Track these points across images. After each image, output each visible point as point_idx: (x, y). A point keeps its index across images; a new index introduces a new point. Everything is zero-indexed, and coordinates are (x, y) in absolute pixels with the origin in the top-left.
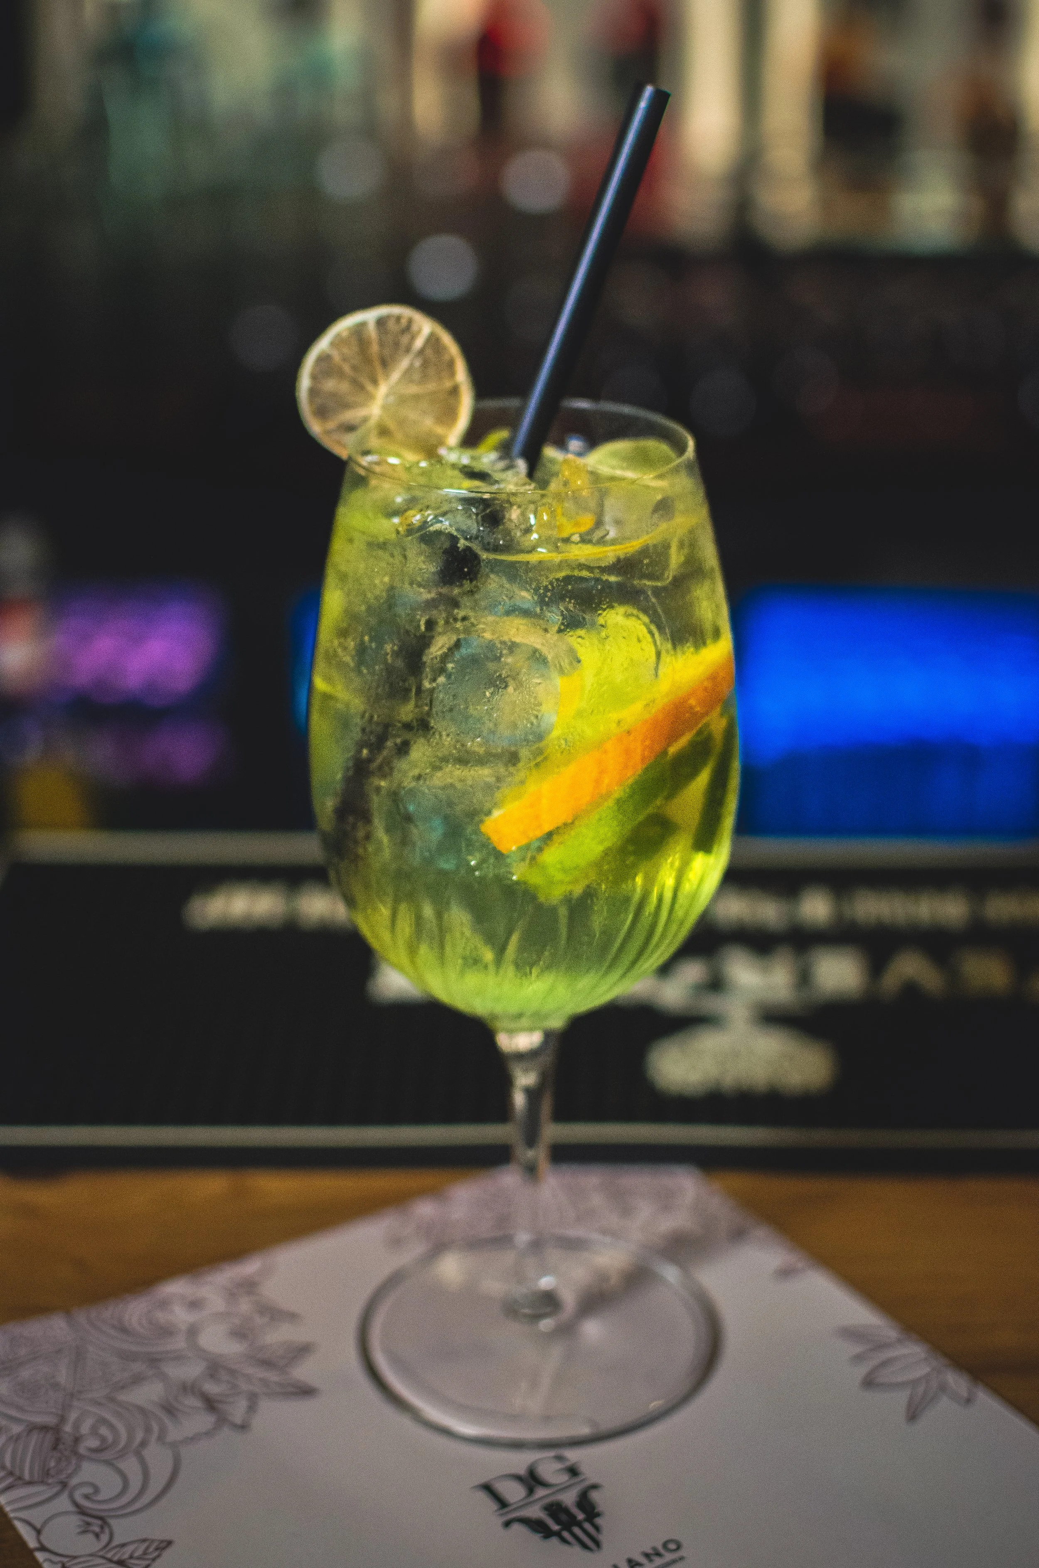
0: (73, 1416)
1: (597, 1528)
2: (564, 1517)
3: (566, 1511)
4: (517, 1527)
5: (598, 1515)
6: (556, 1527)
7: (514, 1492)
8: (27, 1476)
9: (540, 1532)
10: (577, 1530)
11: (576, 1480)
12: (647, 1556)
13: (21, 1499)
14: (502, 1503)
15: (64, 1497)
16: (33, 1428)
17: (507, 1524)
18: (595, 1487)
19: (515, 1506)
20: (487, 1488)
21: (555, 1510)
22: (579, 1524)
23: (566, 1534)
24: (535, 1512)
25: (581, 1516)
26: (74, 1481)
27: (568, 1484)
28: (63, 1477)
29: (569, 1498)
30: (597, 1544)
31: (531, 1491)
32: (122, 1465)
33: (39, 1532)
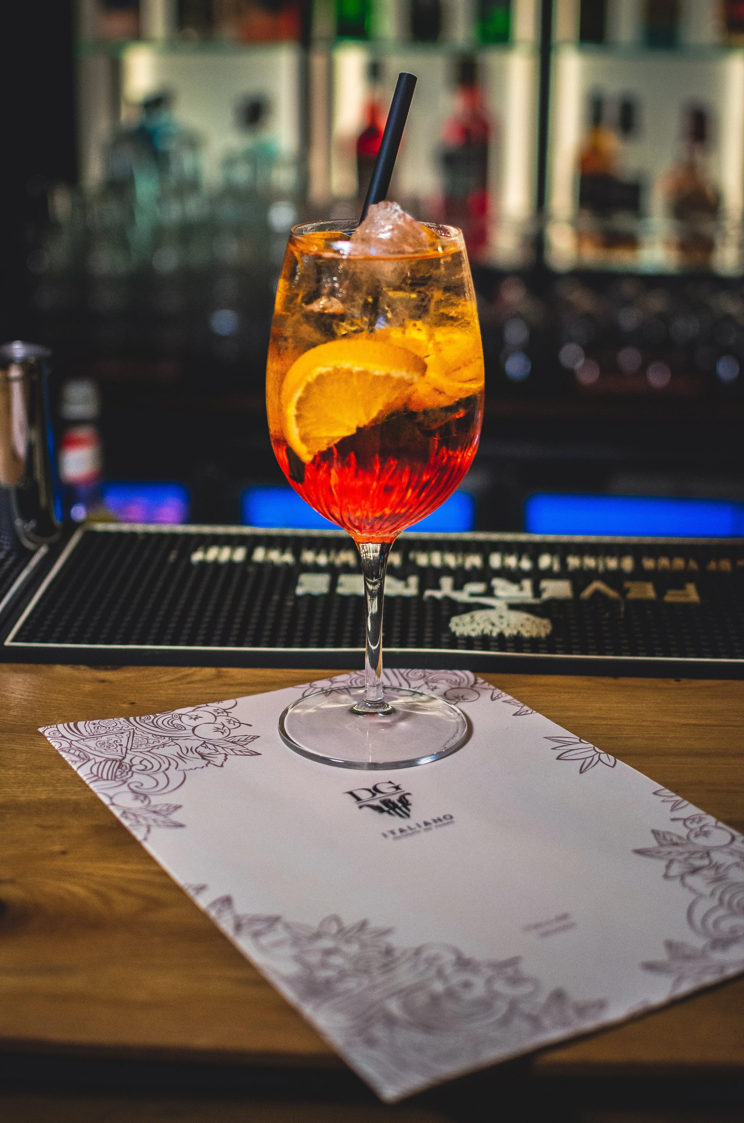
0: (129, 757)
1: (409, 810)
2: (391, 805)
3: (393, 803)
4: (366, 809)
5: (410, 804)
6: (386, 809)
7: (365, 795)
8: (105, 777)
9: (377, 810)
10: (398, 810)
11: (399, 791)
12: (435, 821)
13: (102, 785)
14: (358, 799)
15: (126, 785)
16: (107, 760)
17: (361, 807)
18: (409, 794)
19: (364, 801)
20: (351, 793)
21: (386, 802)
22: (400, 809)
23: (392, 811)
24: (376, 803)
25: (400, 805)
26: (129, 781)
27: (395, 792)
28: (124, 778)
29: (395, 798)
30: (408, 816)
31: (374, 795)
32: (156, 776)
33: (111, 798)
